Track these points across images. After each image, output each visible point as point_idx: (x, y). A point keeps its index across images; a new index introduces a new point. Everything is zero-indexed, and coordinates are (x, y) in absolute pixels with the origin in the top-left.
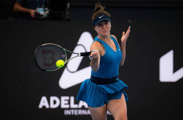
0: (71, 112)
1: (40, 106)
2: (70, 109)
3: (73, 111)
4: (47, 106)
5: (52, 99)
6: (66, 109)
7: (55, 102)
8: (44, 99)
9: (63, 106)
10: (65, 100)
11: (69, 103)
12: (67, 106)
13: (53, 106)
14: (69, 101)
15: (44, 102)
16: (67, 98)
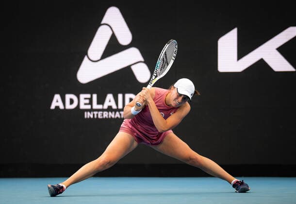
0: (94, 115)
1: (53, 107)
2: (91, 110)
3: (96, 113)
4: (62, 107)
5: (68, 97)
6: (87, 110)
7: (72, 102)
8: (57, 97)
9: (82, 107)
10: (85, 99)
11: (91, 103)
12: (89, 107)
13: (69, 106)
14: (91, 100)
15: (57, 102)
16: (88, 96)
